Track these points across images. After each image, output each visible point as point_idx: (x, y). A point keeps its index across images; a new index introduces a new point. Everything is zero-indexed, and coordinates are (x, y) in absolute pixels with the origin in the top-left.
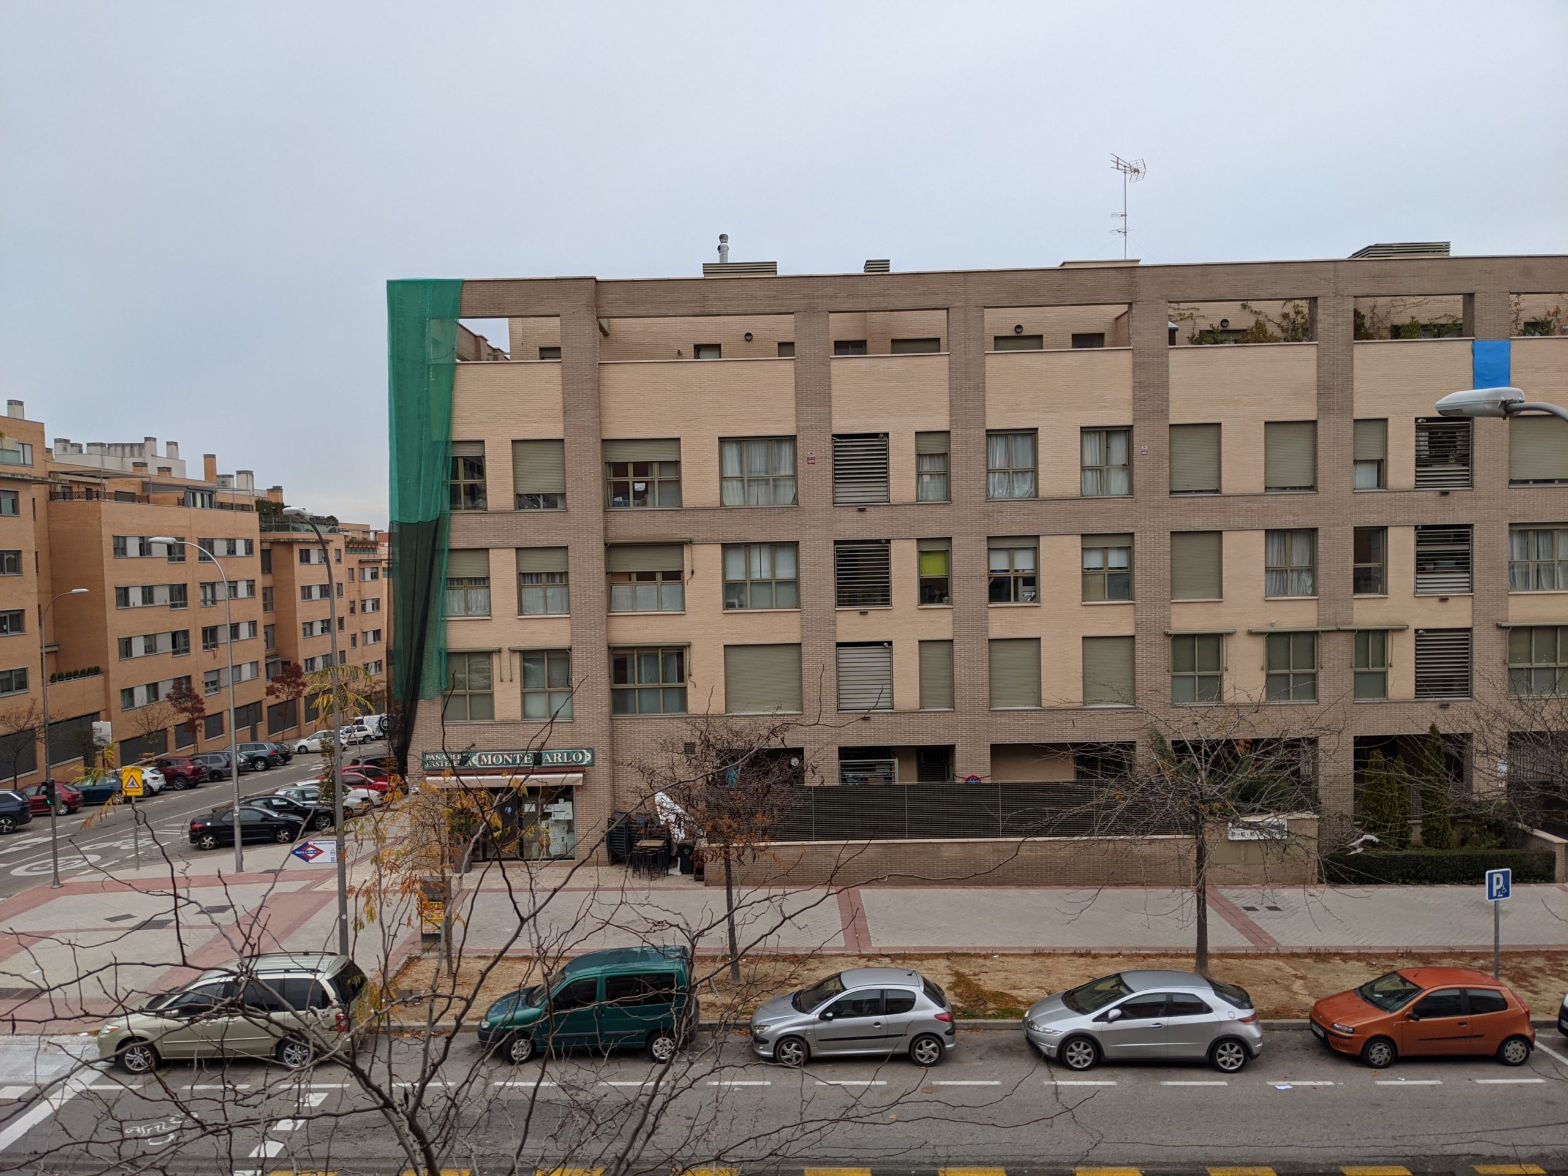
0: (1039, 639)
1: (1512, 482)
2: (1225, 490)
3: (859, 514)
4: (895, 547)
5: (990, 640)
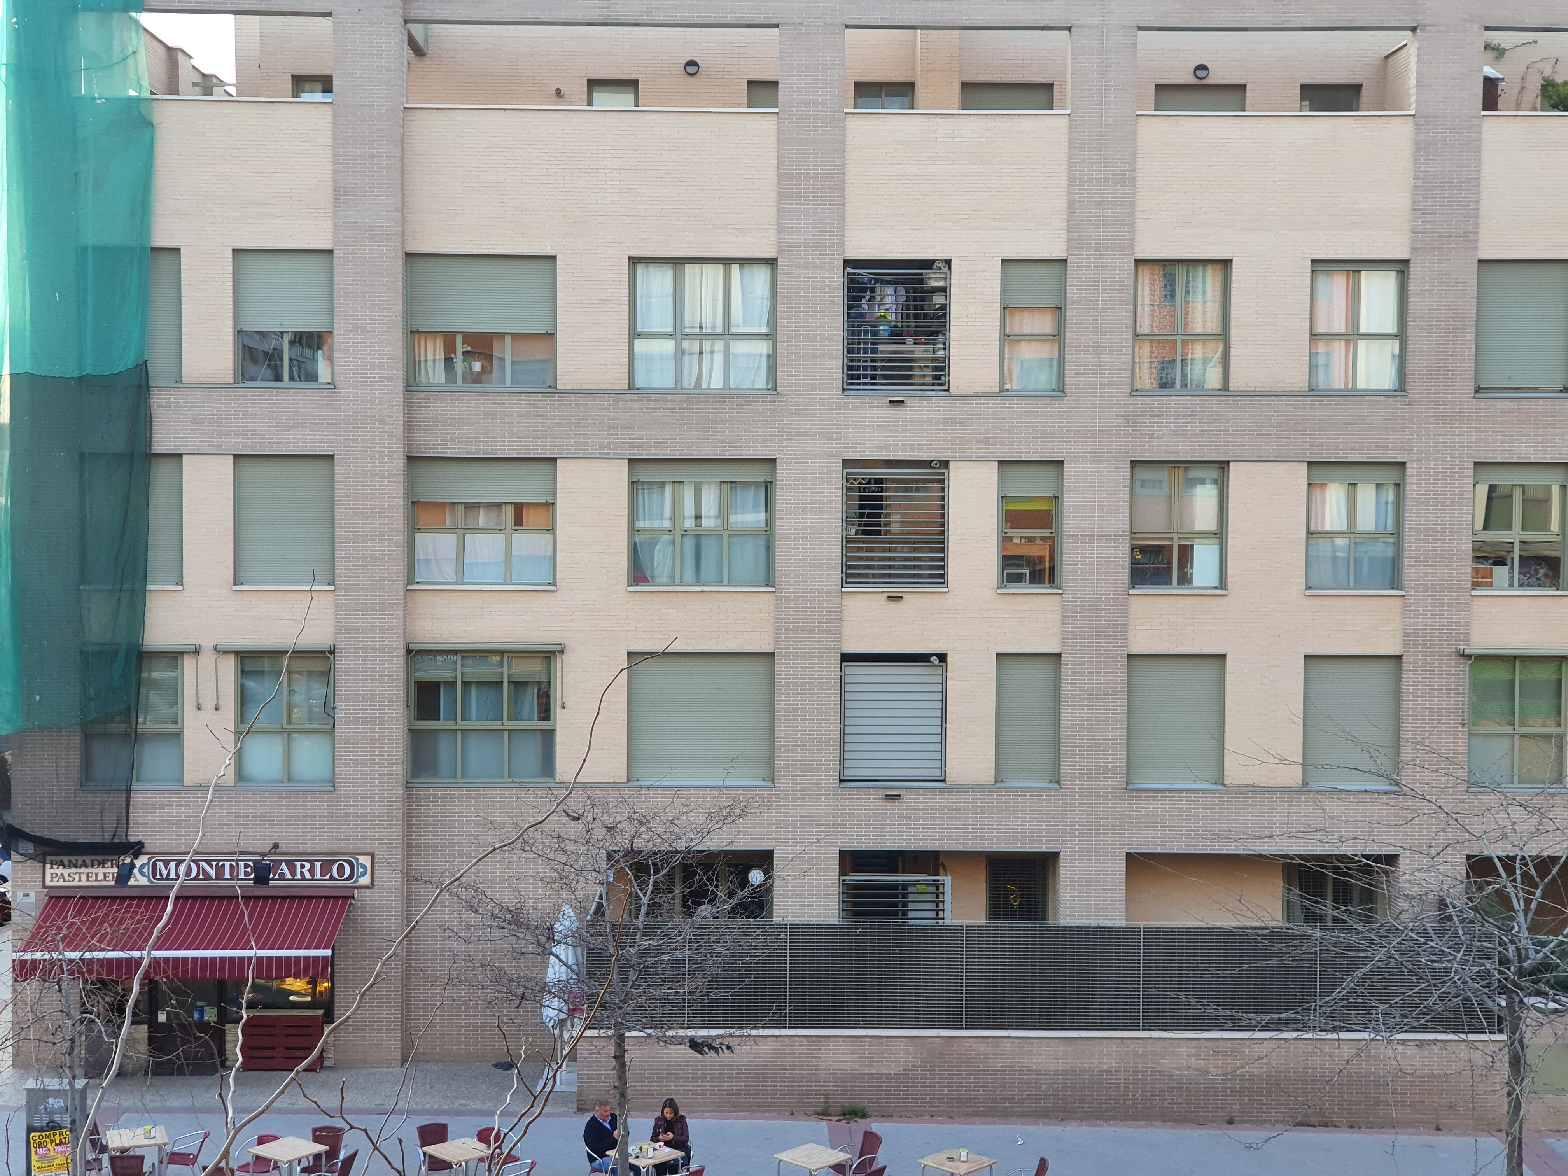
0: (1223, 657)
3: (893, 411)
4: (957, 476)
5: (1129, 656)
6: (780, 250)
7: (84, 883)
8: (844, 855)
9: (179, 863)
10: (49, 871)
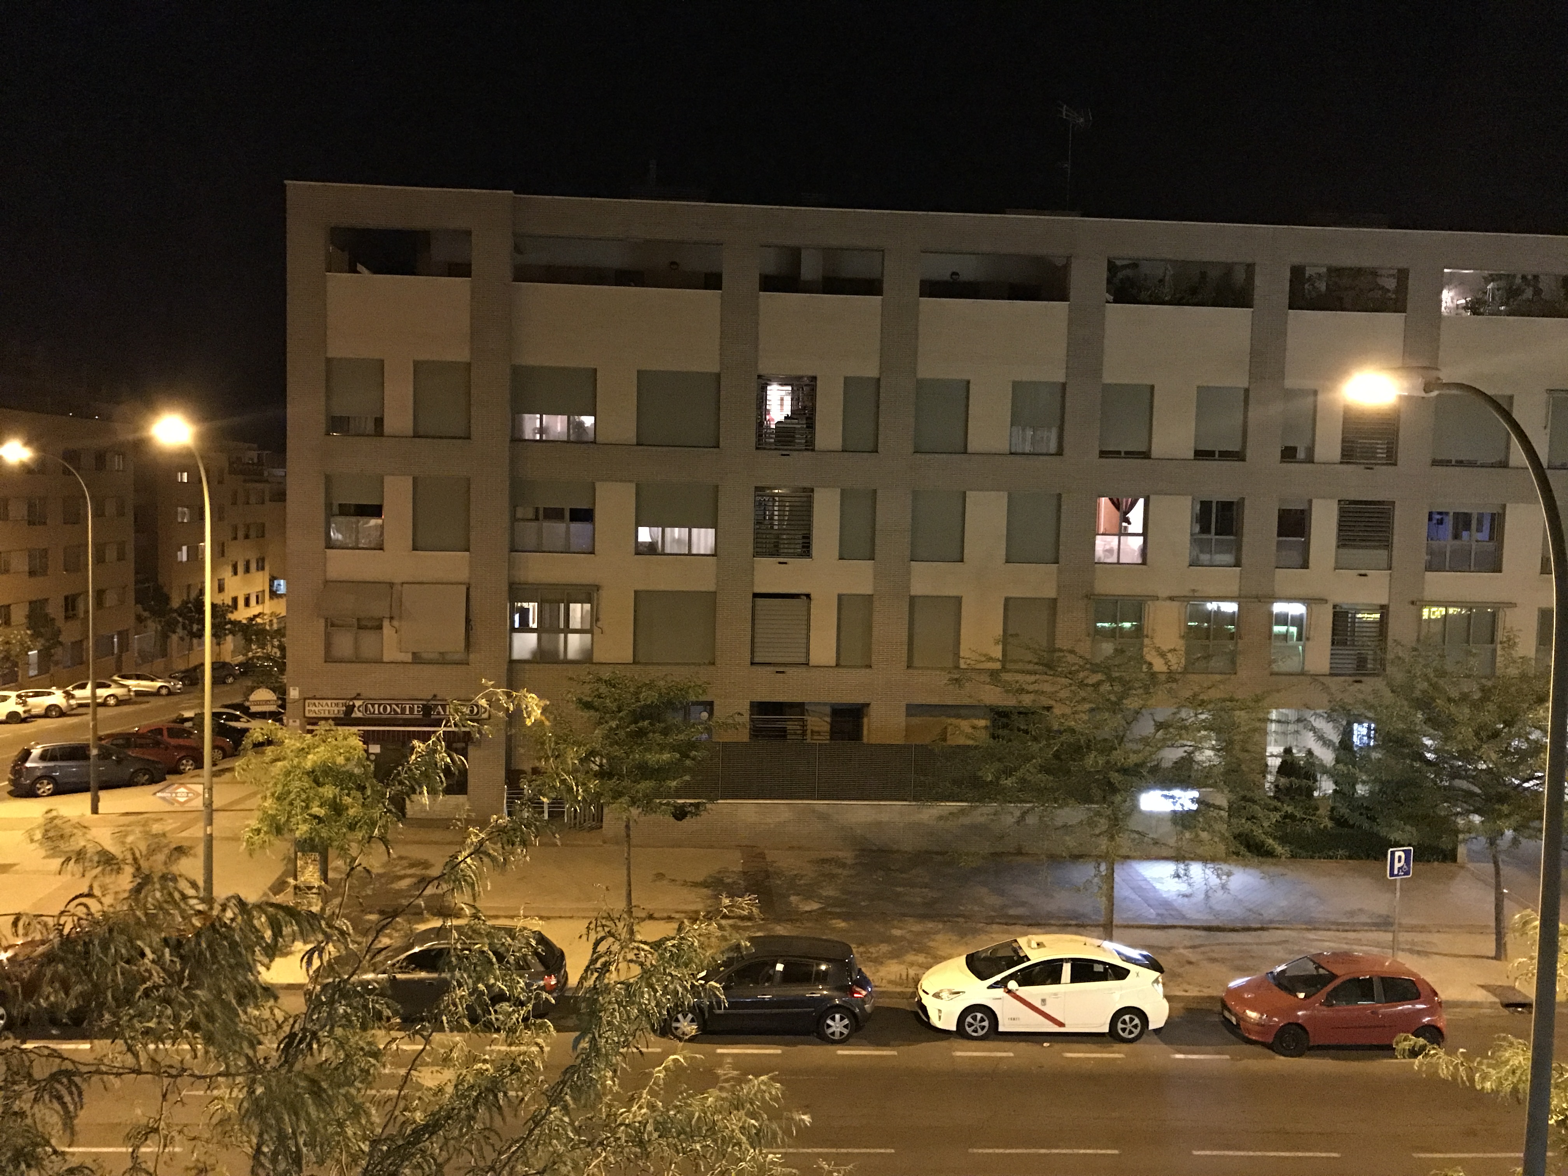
1: (1435, 463)
2: (1155, 453)
3: (783, 460)
6: (721, 368)
7: (327, 715)
8: (752, 704)
9: (380, 705)
10: (307, 708)
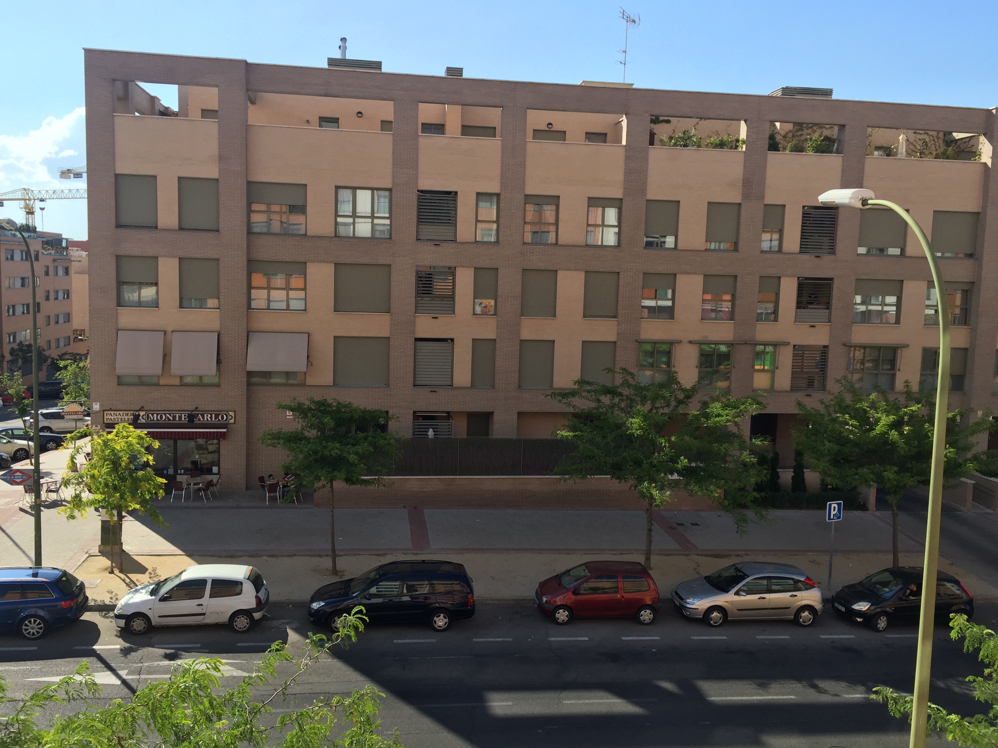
0: (554, 341)
2: (680, 246)
3: (435, 248)
4: (459, 272)
5: (520, 340)
6: (393, 186)
8: (414, 413)
9: (157, 415)
10: (105, 417)
